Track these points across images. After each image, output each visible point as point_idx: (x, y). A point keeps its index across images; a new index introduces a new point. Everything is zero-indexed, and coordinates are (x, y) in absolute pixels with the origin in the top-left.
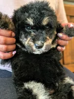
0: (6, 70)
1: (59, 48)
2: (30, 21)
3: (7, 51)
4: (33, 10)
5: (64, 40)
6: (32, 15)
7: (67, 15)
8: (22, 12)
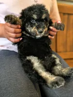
0: (13, 51)
1: (49, 36)
2: (35, 17)
3: (16, 38)
4: (36, 9)
5: (53, 31)
6: (36, 13)
7: (60, 13)
8: (29, 11)
